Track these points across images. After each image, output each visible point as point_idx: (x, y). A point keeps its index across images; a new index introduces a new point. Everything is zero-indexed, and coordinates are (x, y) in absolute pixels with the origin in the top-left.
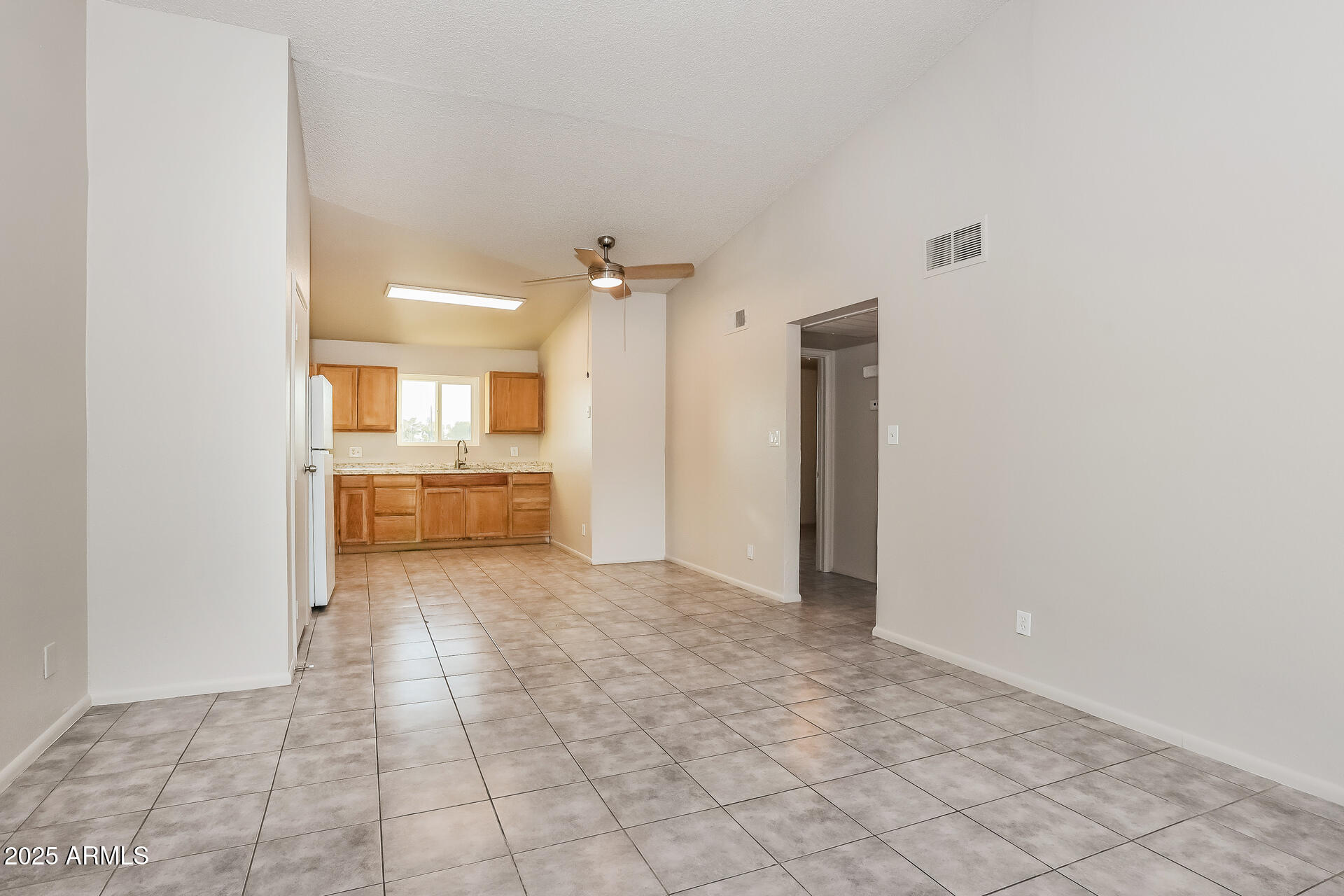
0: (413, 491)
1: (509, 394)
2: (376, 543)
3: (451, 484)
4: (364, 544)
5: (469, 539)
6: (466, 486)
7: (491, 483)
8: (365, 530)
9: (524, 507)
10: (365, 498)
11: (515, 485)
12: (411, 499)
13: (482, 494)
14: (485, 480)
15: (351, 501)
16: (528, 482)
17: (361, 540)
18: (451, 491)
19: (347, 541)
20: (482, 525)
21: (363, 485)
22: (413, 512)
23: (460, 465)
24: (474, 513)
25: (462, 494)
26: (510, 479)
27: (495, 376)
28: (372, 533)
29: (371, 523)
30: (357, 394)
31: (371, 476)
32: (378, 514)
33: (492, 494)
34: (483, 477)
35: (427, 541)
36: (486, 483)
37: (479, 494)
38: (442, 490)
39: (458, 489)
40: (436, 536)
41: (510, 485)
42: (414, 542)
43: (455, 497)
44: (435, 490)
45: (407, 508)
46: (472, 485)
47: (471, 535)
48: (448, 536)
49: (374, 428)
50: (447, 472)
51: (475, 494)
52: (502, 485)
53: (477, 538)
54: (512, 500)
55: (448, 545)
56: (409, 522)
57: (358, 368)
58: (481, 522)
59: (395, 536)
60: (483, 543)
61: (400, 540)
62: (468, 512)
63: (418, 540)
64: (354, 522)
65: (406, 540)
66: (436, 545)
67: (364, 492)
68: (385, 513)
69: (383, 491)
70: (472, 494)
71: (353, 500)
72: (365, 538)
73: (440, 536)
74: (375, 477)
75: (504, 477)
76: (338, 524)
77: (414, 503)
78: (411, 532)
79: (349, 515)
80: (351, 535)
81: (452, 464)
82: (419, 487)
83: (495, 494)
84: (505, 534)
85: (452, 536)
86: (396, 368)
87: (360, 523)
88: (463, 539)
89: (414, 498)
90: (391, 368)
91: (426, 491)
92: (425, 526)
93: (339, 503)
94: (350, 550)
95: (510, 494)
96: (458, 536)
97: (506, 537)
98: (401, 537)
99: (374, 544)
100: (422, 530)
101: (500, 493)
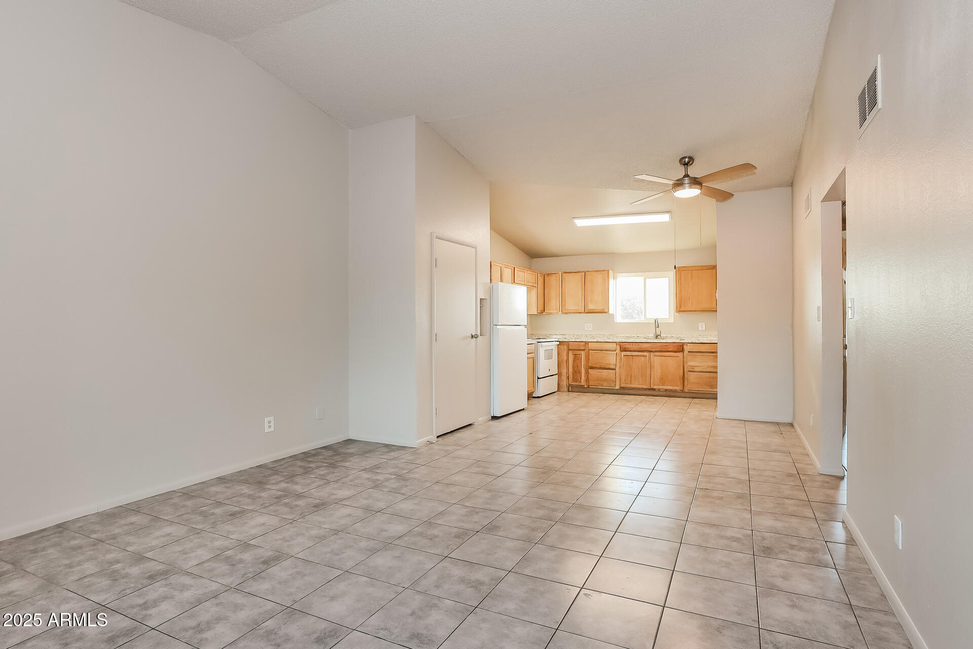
0: (613, 354)
1: (691, 283)
2: (590, 387)
3: (639, 350)
4: (582, 387)
5: (654, 390)
6: (651, 351)
7: (671, 350)
8: (583, 378)
9: (696, 370)
10: (583, 356)
11: (689, 352)
12: (611, 359)
13: (663, 358)
14: (666, 347)
16: (700, 350)
17: (580, 384)
18: (641, 354)
19: (572, 384)
20: (663, 380)
21: (583, 348)
22: (614, 368)
23: (658, 336)
24: (657, 372)
25: (647, 357)
26: (685, 347)
27: (679, 270)
28: (587, 380)
29: (587, 373)
30: (583, 289)
31: (587, 343)
32: (592, 368)
33: (671, 358)
34: (664, 345)
35: (624, 388)
36: (666, 350)
37: (660, 358)
38: (633, 353)
39: (645, 354)
40: (629, 386)
41: (686, 352)
42: (615, 388)
43: (643, 359)
44: (628, 354)
45: (610, 365)
46: (656, 351)
47: (655, 387)
48: (638, 386)
49: (594, 311)
51: (658, 357)
52: (679, 352)
53: (659, 390)
54: (687, 363)
55: (638, 392)
56: (611, 374)
57: (585, 272)
58: (662, 379)
59: (602, 383)
60: (664, 393)
61: (605, 386)
62: (652, 370)
63: (617, 387)
64: (577, 372)
65: (608, 386)
66: (631, 392)
67: (583, 353)
68: (596, 367)
69: (594, 352)
70: (656, 357)
71: (576, 358)
72: (583, 383)
73: (633, 386)
74: (589, 343)
75: (681, 346)
76: (568, 373)
77: (615, 362)
78: (613, 381)
79: (573, 367)
80: (575, 380)
81: (652, 335)
82: (618, 351)
83: (673, 358)
84: (682, 389)
85: (641, 386)
86: (608, 271)
87: (580, 373)
88: (649, 389)
89: (615, 359)
90: (604, 271)
91: (623, 353)
92: (622, 378)
93: (568, 359)
94: (576, 389)
95: (685, 359)
96: (645, 387)
97: (682, 391)
98: (605, 384)
99: (588, 387)
100: (620, 380)
101: (678, 358)
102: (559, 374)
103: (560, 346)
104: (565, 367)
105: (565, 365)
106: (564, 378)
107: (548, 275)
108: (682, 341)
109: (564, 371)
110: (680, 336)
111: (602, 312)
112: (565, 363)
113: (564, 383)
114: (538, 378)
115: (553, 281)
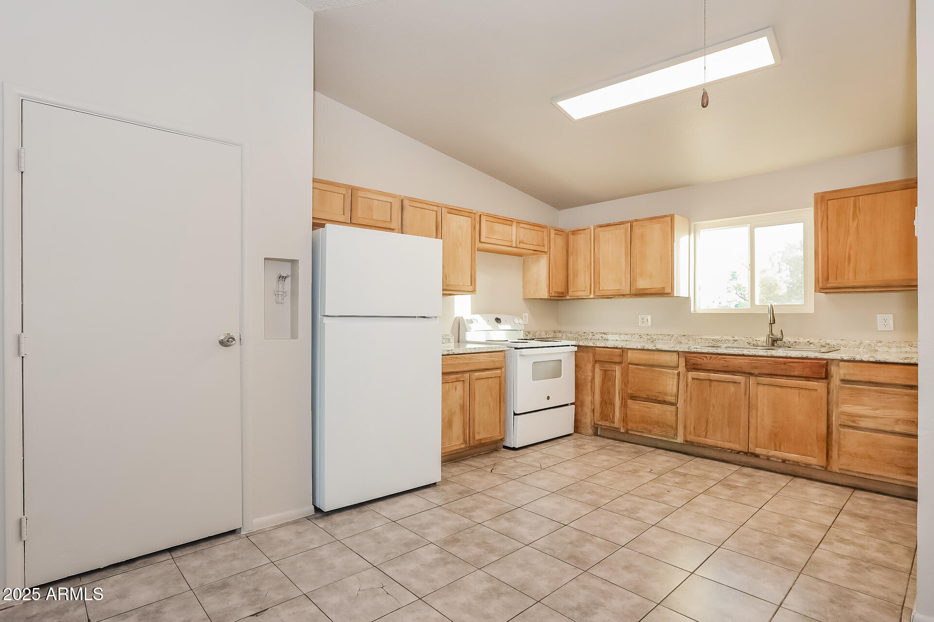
0: (673, 374)
1: (853, 225)
2: (630, 432)
3: (726, 369)
4: (617, 430)
5: (757, 456)
6: (751, 374)
7: (796, 373)
8: (617, 414)
9: (863, 423)
10: (618, 374)
11: (844, 381)
12: (669, 384)
13: (778, 389)
14: (783, 367)
15: (605, 378)
16: (874, 379)
17: (612, 425)
18: (728, 378)
19: (600, 423)
20: (776, 438)
21: (617, 360)
22: (673, 401)
23: (774, 342)
24: (764, 418)
25: (742, 385)
26: (833, 369)
27: (823, 200)
28: (625, 419)
29: (624, 405)
30: (630, 253)
31: (624, 350)
32: (633, 398)
33: (796, 391)
34: (777, 363)
35: (692, 443)
36: (783, 373)
37: (772, 388)
38: (713, 376)
39: (737, 378)
40: (702, 440)
41: (835, 381)
42: (675, 441)
43: (732, 388)
44: (702, 375)
45: (666, 394)
46: (761, 375)
47: (758, 451)
48: (720, 443)
49: (646, 292)
50: (720, 351)
51: (766, 387)
52: (817, 379)
53: (768, 458)
54: (837, 406)
55: (725, 456)
56: (668, 414)
57: (631, 223)
58: (776, 435)
59: (650, 427)
60: (782, 467)
61: (656, 434)
62: (753, 414)
63: (680, 439)
64: (607, 402)
65: (662, 436)
66: (707, 452)
67: (618, 369)
68: (639, 397)
69: (638, 369)
70: (760, 387)
71: (607, 377)
72: (617, 424)
73: (710, 441)
74: (629, 351)
75: (822, 366)
76: (593, 403)
77: (675, 390)
78: (671, 427)
79: (602, 393)
80: (604, 416)
81: (763, 339)
82: (682, 368)
83: (802, 391)
84: (823, 462)
85: (727, 445)
86: (672, 217)
87: (612, 404)
88: (746, 453)
89: (675, 383)
90: (665, 216)
91: (691, 374)
92: (688, 424)
93: (593, 378)
94: (607, 434)
95: (834, 396)
96: (737, 447)
97: (826, 469)
98: (657, 430)
99: (627, 432)
100: (685, 427)
101: (814, 393)
102: (578, 404)
103: (579, 354)
104: (589, 392)
105: (590, 388)
106: (587, 410)
107: (574, 232)
108: (826, 356)
109: (588, 399)
110: (828, 341)
111: (660, 293)
112: (589, 385)
113: (587, 420)
114: (515, 414)
115: (581, 243)
